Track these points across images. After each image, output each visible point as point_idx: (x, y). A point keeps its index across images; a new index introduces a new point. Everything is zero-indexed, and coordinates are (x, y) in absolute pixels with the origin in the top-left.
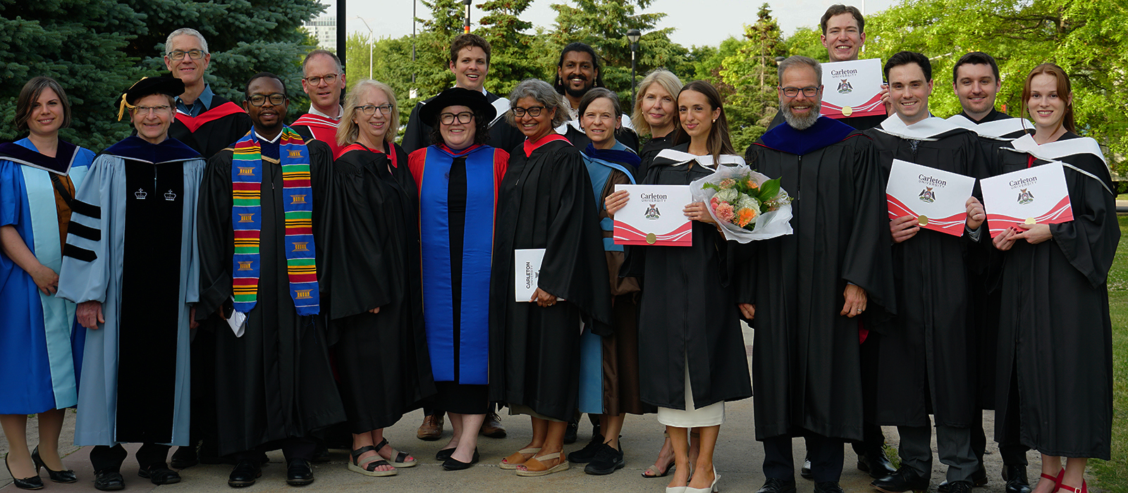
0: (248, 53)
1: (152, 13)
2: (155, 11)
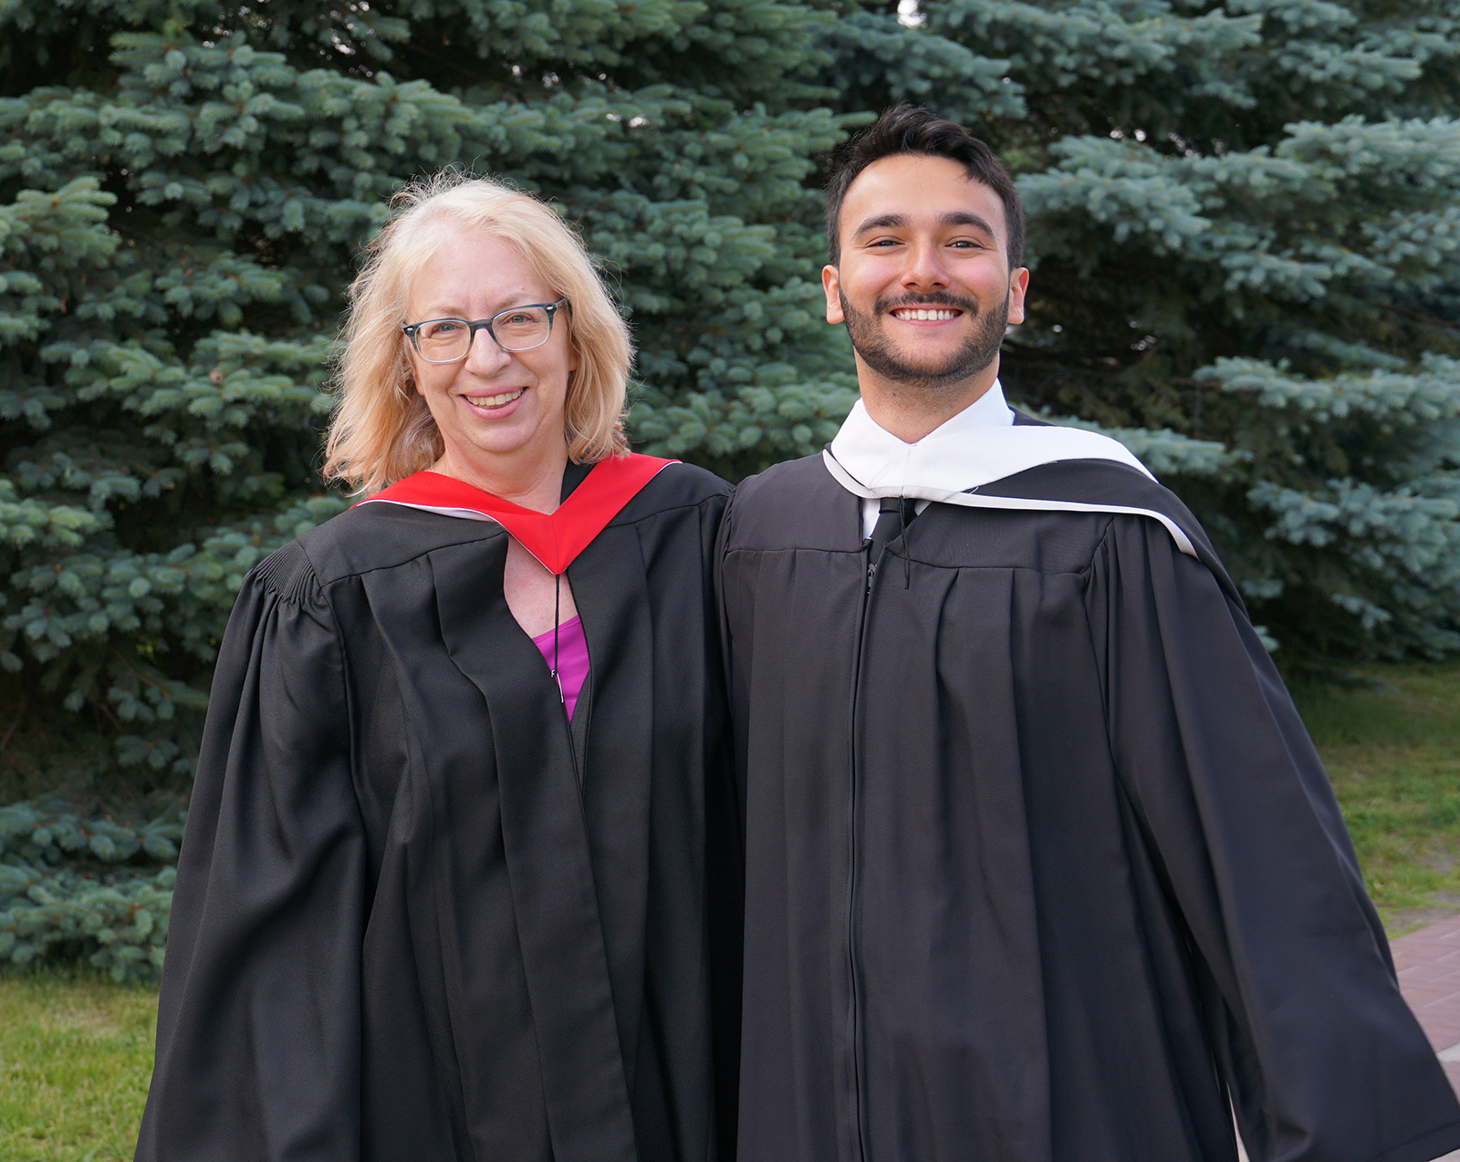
0: (1319, 152)
2: (1048, 52)
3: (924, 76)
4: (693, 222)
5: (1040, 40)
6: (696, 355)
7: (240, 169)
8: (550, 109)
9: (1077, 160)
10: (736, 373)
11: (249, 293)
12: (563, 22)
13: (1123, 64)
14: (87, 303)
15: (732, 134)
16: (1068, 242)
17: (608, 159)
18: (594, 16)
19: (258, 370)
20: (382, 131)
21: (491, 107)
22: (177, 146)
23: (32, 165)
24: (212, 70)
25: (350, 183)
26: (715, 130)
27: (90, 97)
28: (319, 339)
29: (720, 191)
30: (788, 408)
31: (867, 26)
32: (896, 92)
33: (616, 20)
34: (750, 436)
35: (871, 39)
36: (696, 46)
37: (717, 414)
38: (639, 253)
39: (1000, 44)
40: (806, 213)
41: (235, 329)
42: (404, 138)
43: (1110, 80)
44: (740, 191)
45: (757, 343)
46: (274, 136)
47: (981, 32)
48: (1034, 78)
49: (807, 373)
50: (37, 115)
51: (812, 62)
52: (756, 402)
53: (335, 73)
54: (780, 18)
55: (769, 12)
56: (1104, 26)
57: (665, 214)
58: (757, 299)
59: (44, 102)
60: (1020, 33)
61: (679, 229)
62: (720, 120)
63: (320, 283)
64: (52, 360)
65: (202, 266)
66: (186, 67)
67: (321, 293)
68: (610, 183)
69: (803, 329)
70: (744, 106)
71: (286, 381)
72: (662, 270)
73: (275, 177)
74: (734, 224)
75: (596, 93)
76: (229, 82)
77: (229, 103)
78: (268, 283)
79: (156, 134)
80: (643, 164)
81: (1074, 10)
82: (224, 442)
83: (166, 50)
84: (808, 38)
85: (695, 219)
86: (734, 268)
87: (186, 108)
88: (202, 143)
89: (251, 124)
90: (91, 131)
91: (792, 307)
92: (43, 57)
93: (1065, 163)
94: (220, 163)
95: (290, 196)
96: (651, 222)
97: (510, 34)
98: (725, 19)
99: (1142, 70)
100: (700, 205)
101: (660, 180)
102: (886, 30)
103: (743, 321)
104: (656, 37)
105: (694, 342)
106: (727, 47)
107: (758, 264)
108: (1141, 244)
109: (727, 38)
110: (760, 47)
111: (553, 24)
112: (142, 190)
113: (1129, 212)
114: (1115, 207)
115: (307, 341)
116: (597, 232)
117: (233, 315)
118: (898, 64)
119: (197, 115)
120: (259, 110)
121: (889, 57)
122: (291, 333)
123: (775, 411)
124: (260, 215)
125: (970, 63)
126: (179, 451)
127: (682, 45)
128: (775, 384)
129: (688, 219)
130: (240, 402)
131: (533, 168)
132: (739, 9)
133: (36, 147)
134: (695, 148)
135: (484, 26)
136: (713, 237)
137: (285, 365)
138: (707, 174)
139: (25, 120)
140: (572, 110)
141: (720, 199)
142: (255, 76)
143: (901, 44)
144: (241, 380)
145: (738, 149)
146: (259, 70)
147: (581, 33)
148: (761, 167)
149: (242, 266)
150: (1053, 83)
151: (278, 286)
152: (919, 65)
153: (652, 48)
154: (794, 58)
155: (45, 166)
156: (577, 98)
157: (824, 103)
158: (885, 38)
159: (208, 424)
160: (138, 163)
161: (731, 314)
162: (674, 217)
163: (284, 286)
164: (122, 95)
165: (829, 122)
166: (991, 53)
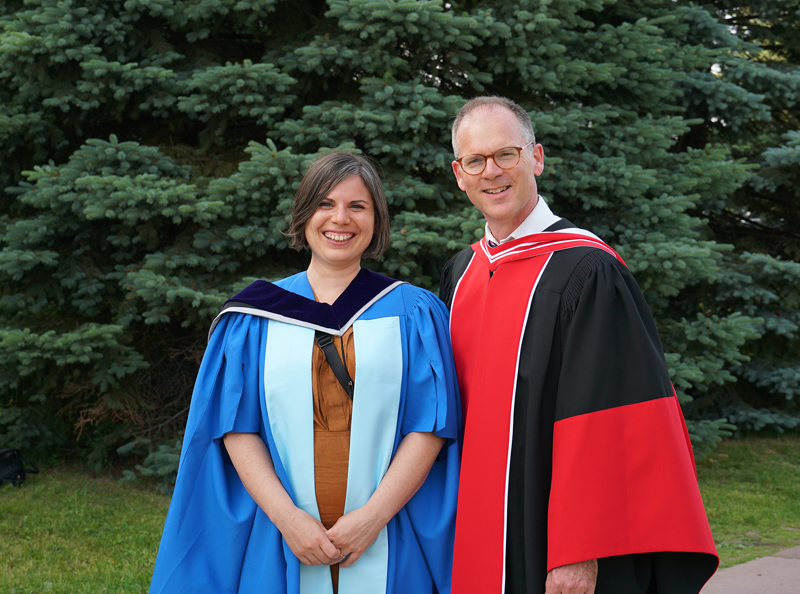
1: (777, 94)
3: (724, 101)
4: (619, 167)
5: (779, 86)
6: (618, 228)
7: (416, 139)
8: (556, 114)
9: (795, 141)
10: (637, 236)
11: (419, 195)
12: (562, 76)
15: (637, 127)
16: (790, 179)
17: (581, 138)
18: (576, 73)
19: (423, 229)
22: (389, 128)
23: (324, 136)
24: (405, 95)
26: (629, 125)
27: (350, 106)
28: (450, 216)
29: (631, 153)
30: (661, 253)
31: (698, 78)
32: (711, 109)
33: (586, 75)
34: (643, 265)
35: (700, 84)
36: (621, 87)
37: (628, 255)
38: (594, 180)
39: (760, 87)
40: (669, 164)
41: (412, 211)
44: (640, 153)
45: (647, 223)
46: (432, 125)
47: (751, 81)
48: (775, 103)
49: (670, 237)
50: (326, 113)
51: (672, 94)
52: (647, 250)
53: (460, 97)
54: (659, 75)
55: (655, 72)
57: (606, 163)
58: (647, 203)
59: (330, 107)
60: (769, 82)
61: (612, 170)
62: (631, 121)
65: (398, 182)
66: (393, 93)
68: (581, 148)
69: (668, 217)
70: (642, 115)
71: (435, 234)
72: (604, 189)
73: (431, 143)
74: (638, 168)
75: (576, 107)
76: (412, 101)
77: (412, 110)
78: (428, 190)
79: (379, 123)
80: (596, 140)
81: (795, 72)
82: (406, 261)
83: (385, 86)
84: (672, 83)
85: (620, 165)
86: (637, 188)
87: (393, 111)
88: (399, 128)
89: (422, 120)
90: (350, 121)
91: (663, 207)
92: (326, 87)
93: (789, 143)
94: (407, 136)
95: (438, 152)
96: (600, 167)
97: (538, 81)
100: (622, 159)
101: (603, 148)
102: (707, 80)
103: (640, 213)
104: (603, 83)
105: (618, 222)
106: (634, 88)
107: (647, 187)
109: (635, 84)
110: (650, 88)
111: (558, 77)
112: (372, 148)
115: (444, 217)
116: (575, 170)
117: (411, 204)
118: (712, 96)
119: (398, 114)
120: (426, 113)
121: (708, 92)
122: (437, 213)
123: (655, 254)
124: (425, 160)
125: (747, 96)
126: (385, 265)
127: (614, 87)
128: (655, 242)
129: (616, 166)
130: (414, 243)
132: (641, 70)
133: (325, 128)
134: (619, 134)
135: (526, 77)
136: (628, 174)
137: (435, 227)
138: (625, 145)
139: (320, 116)
140: (565, 115)
141: (631, 157)
142: (424, 98)
143: (714, 87)
144: (415, 233)
145: (640, 134)
146: (426, 95)
147: (570, 81)
148: (650, 142)
149: (416, 182)
150: (784, 105)
151: (432, 191)
152: (722, 96)
153: (600, 88)
154: (666, 93)
155: (329, 137)
156: (568, 110)
157: (677, 114)
158: (707, 83)
159: (400, 253)
160: (371, 136)
161: (635, 210)
162: (610, 165)
163: (435, 192)
164: (364, 105)
165: (681, 123)
166: (756, 92)
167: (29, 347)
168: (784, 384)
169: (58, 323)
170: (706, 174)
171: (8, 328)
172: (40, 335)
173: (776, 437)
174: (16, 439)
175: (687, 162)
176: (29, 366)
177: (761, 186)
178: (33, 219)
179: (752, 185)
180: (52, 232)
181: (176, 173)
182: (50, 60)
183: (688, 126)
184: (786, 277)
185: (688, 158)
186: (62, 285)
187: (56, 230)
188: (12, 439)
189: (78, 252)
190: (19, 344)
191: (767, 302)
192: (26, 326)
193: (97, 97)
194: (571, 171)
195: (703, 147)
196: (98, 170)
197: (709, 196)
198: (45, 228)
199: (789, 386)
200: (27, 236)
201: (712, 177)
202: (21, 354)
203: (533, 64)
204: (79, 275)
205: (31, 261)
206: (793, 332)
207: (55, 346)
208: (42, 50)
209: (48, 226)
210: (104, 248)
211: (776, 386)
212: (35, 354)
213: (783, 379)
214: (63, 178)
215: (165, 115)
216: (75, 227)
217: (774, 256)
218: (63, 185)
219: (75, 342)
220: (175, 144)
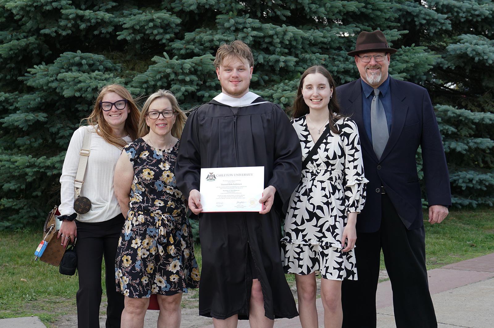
1: (455, 14)
2: (458, 12)
3: (424, 19)
5: (456, 9)
8: (324, 31)
9: (465, 40)
12: (328, 9)
13: (478, 16)
14: (208, 82)
16: (463, 62)
17: (339, 43)
18: (336, 8)
20: (283, 38)
21: (310, 31)
23: (196, 50)
24: (241, 24)
25: (275, 50)
27: (211, 32)
28: (267, 90)
32: (417, 23)
33: (342, 8)
35: (410, 9)
36: (362, 13)
38: (347, 67)
39: (445, 10)
42: (288, 40)
43: (475, 20)
46: (256, 40)
47: (440, 7)
48: (454, 19)
50: (197, 37)
51: (393, 17)
53: (271, 24)
54: (384, 6)
55: (381, 4)
56: (473, 6)
59: (199, 33)
60: (451, 7)
63: (267, 75)
64: (200, 95)
66: (234, 23)
67: (267, 78)
68: (339, 49)
72: (352, 71)
73: (256, 49)
75: (336, 27)
76: (245, 27)
77: (245, 33)
80: (348, 43)
81: (465, 1)
83: (230, 19)
87: (234, 34)
89: (251, 38)
90: (211, 41)
92: (197, 18)
93: (461, 41)
95: (260, 54)
98: (370, 6)
99: (483, 17)
102: (414, 6)
104: (352, 12)
106: (370, 13)
108: (482, 62)
109: (370, 11)
110: (379, 13)
111: (326, 10)
113: (478, 54)
114: (474, 53)
115: (263, 90)
116: (336, 61)
118: (417, 16)
120: (253, 35)
121: (415, 14)
125: (437, 15)
127: (359, 13)
131: (320, 46)
132: (373, 4)
133: (197, 45)
135: (308, 11)
139: (194, 38)
140: (330, 31)
142: (252, 26)
143: (418, 11)
146: (253, 24)
147: (333, 12)
150: (460, 20)
152: (423, 16)
153: (351, 14)
154: (387, 16)
156: (331, 28)
165: (396, 33)
166: (442, 13)
167: (32, 166)
168: (461, 181)
169: (48, 152)
170: (411, 61)
171: (19, 155)
172: (38, 159)
173: (457, 211)
174: (24, 218)
175: (401, 55)
176: (32, 176)
177: (446, 66)
178: (33, 94)
179: (441, 65)
180: (44, 101)
181: (113, 68)
182: (43, 8)
183: (400, 35)
184: (460, 118)
185: (402, 52)
186: (50, 131)
187: (45, 100)
188: (22, 217)
189: (59, 112)
190: (26, 164)
191: (450, 133)
192: (30, 154)
193: (70, 28)
194: (334, 62)
195: (410, 46)
196: (70, 68)
197: (414, 73)
198: (39, 99)
199: (463, 182)
200: (30, 103)
201: (414, 63)
202: (28, 170)
203: (312, 3)
204: (59, 126)
205: (32, 120)
206: (466, 150)
207: (46, 164)
208: (39, 4)
209: (41, 98)
210: (73, 110)
211: (457, 182)
212: (35, 170)
213: (461, 178)
214: (51, 72)
215: (108, 36)
216: (56, 98)
217: (454, 107)
218: (51, 77)
219: (57, 162)
220: (112, 51)
